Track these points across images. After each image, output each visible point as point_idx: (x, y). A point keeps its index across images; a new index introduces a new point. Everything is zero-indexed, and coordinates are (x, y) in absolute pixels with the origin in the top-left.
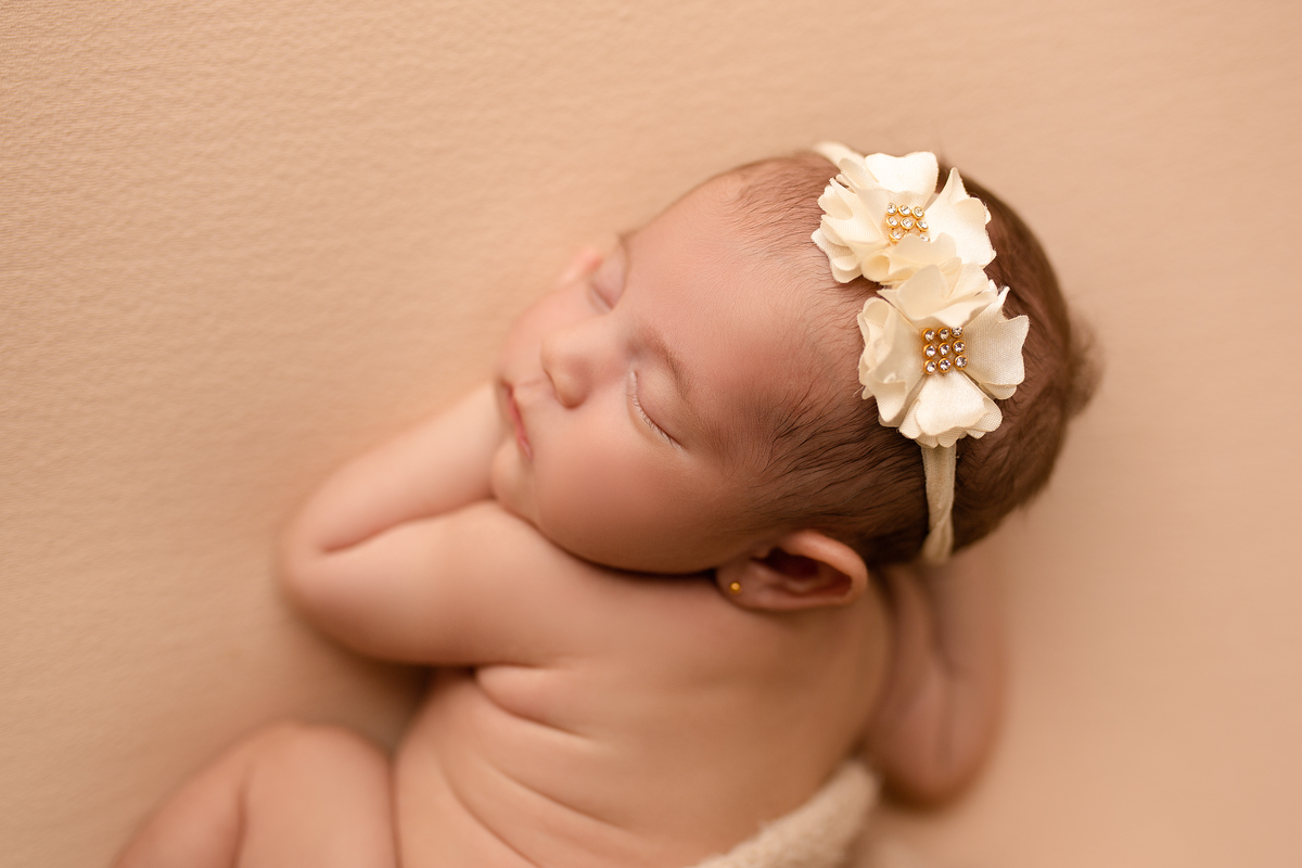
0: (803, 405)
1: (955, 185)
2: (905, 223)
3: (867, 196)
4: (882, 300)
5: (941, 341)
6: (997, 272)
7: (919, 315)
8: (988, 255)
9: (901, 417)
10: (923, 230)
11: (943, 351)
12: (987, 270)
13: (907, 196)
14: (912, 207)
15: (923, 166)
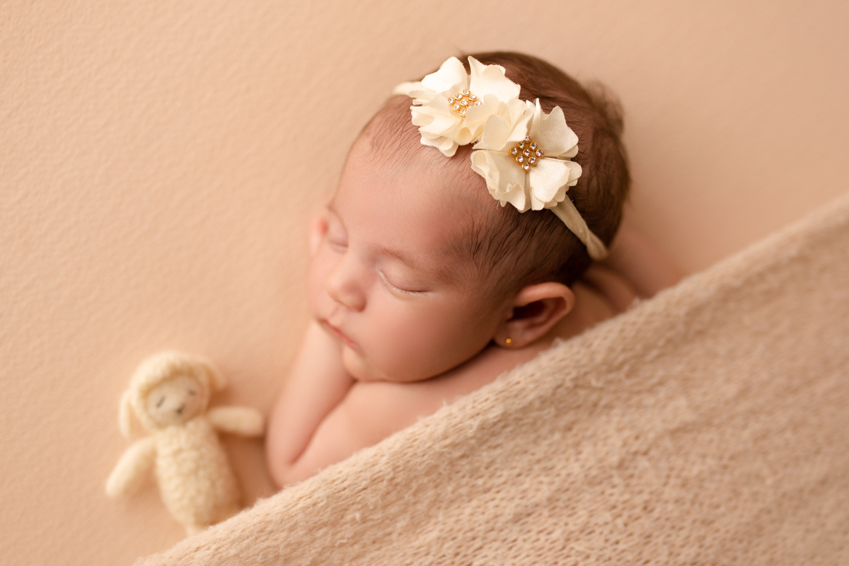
0: (475, 229)
1: (474, 63)
2: (463, 102)
3: (433, 104)
4: (478, 151)
5: (522, 150)
6: (527, 94)
7: (502, 146)
8: (516, 89)
9: (528, 202)
10: (475, 100)
11: (527, 154)
13: (455, 88)
14: (461, 92)
15: (453, 65)
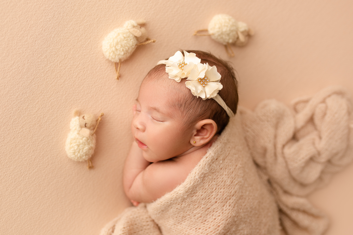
0: (180, 99)
1: (186, 53)
2: (182, 65)
3: (173, 65)
5: (202, 80)
7: (196, 79)
8: (200, 60)
10: (186, 64)
11: (204, 81)
12: (201, 62)
13: (180, 61)
14: (182, 62)
15: (179, 53)
